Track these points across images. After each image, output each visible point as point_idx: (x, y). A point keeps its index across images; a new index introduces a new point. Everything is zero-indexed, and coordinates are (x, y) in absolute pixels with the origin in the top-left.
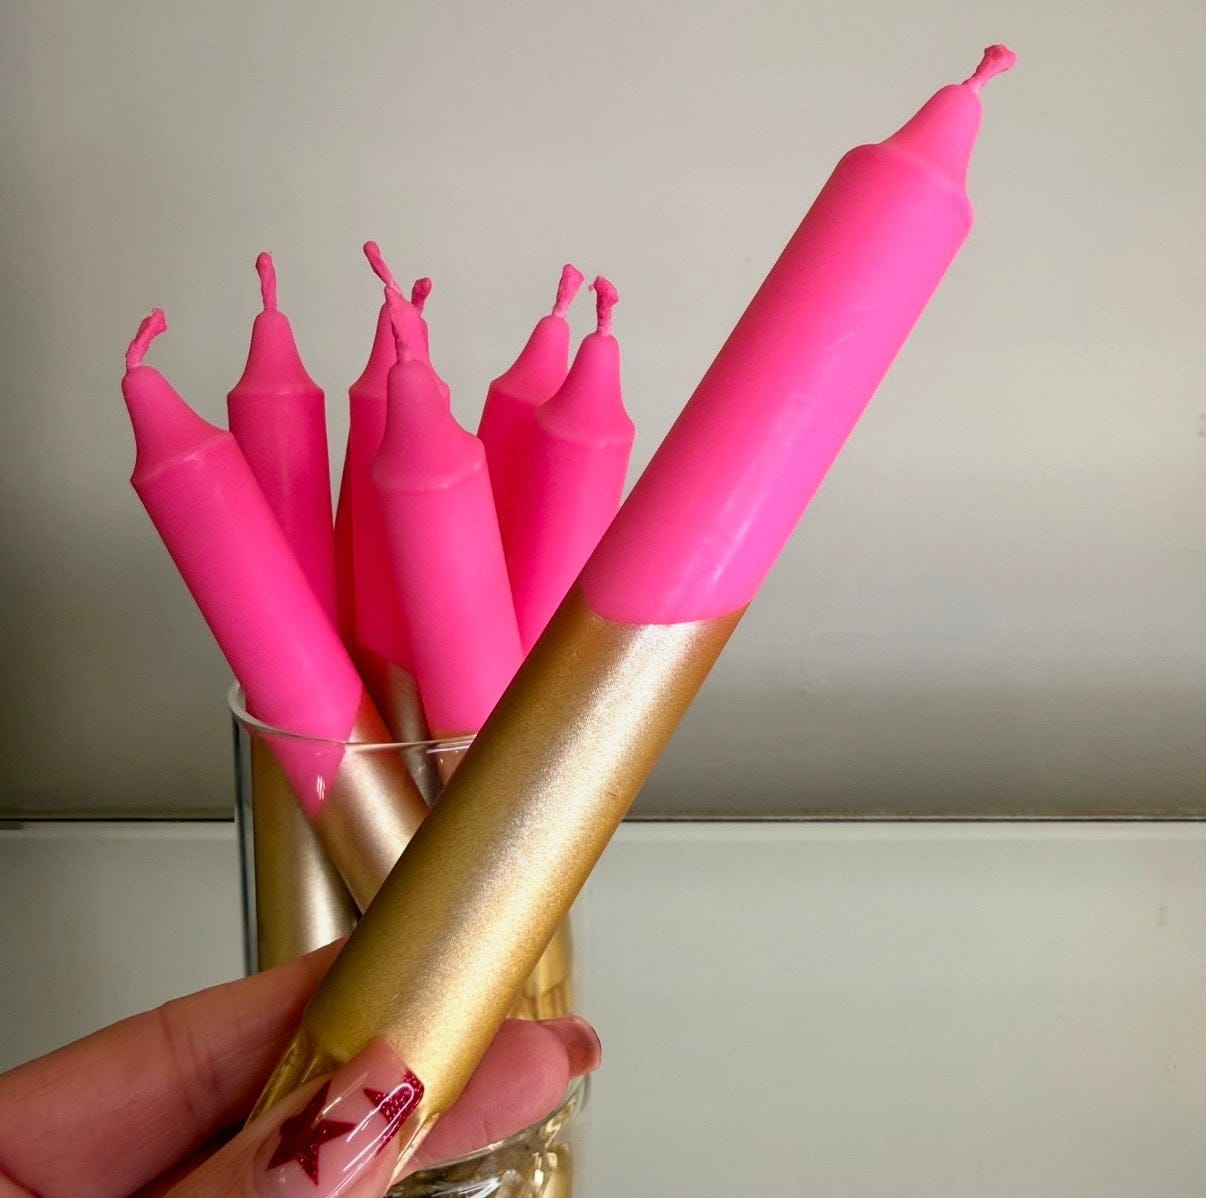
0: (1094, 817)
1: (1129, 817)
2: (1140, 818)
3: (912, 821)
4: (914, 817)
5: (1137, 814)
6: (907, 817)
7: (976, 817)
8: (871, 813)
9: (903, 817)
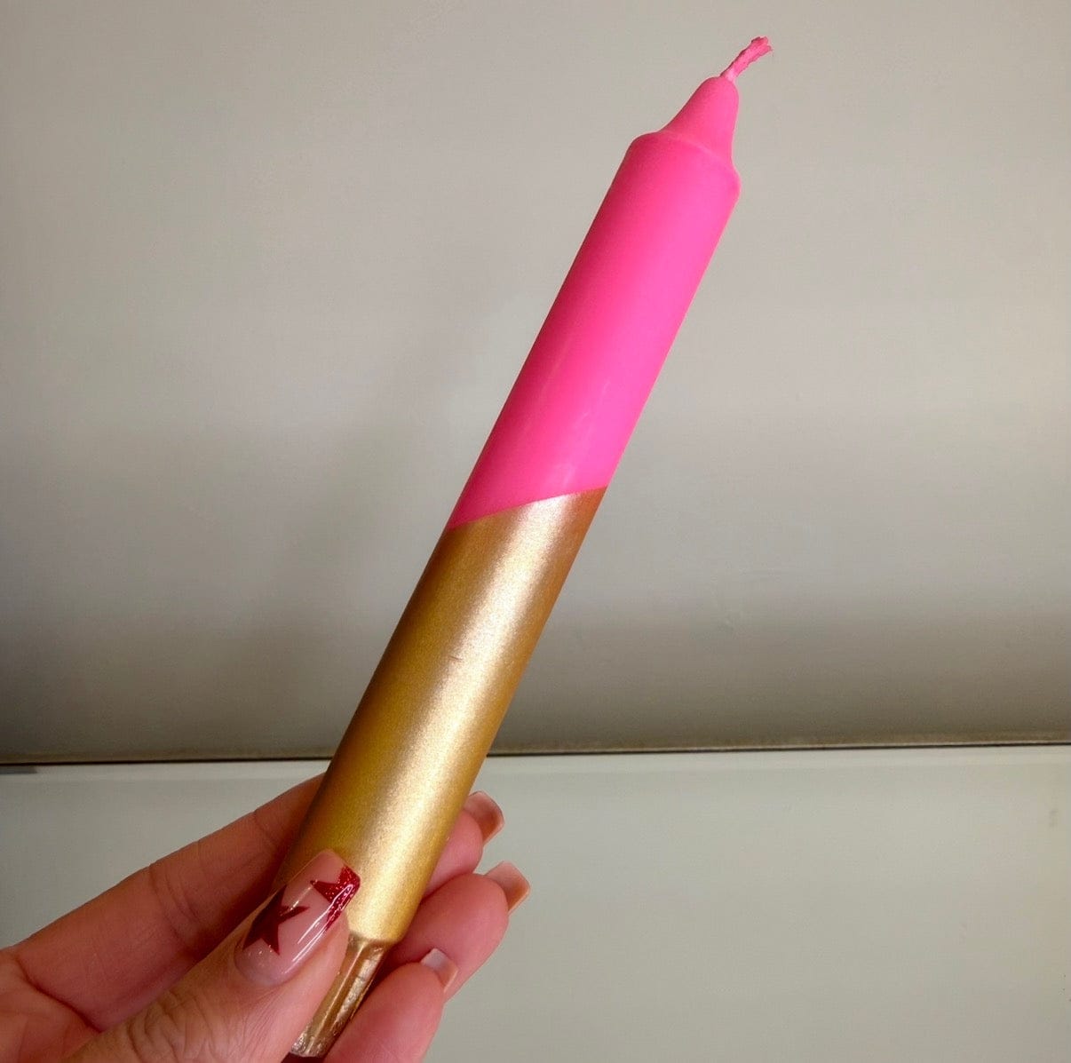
0: (992, 742)
1: (1025, 742)
2: (1034, 742)
3: (824, 749)
4: (827, 746)
5: (1031, 739)
6: (821, 746)
7: (883, 745)
8: (787, 743)
9: (817, 746)
